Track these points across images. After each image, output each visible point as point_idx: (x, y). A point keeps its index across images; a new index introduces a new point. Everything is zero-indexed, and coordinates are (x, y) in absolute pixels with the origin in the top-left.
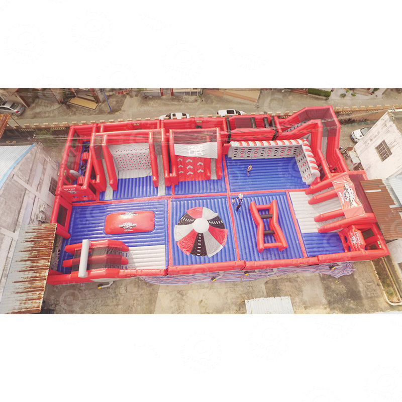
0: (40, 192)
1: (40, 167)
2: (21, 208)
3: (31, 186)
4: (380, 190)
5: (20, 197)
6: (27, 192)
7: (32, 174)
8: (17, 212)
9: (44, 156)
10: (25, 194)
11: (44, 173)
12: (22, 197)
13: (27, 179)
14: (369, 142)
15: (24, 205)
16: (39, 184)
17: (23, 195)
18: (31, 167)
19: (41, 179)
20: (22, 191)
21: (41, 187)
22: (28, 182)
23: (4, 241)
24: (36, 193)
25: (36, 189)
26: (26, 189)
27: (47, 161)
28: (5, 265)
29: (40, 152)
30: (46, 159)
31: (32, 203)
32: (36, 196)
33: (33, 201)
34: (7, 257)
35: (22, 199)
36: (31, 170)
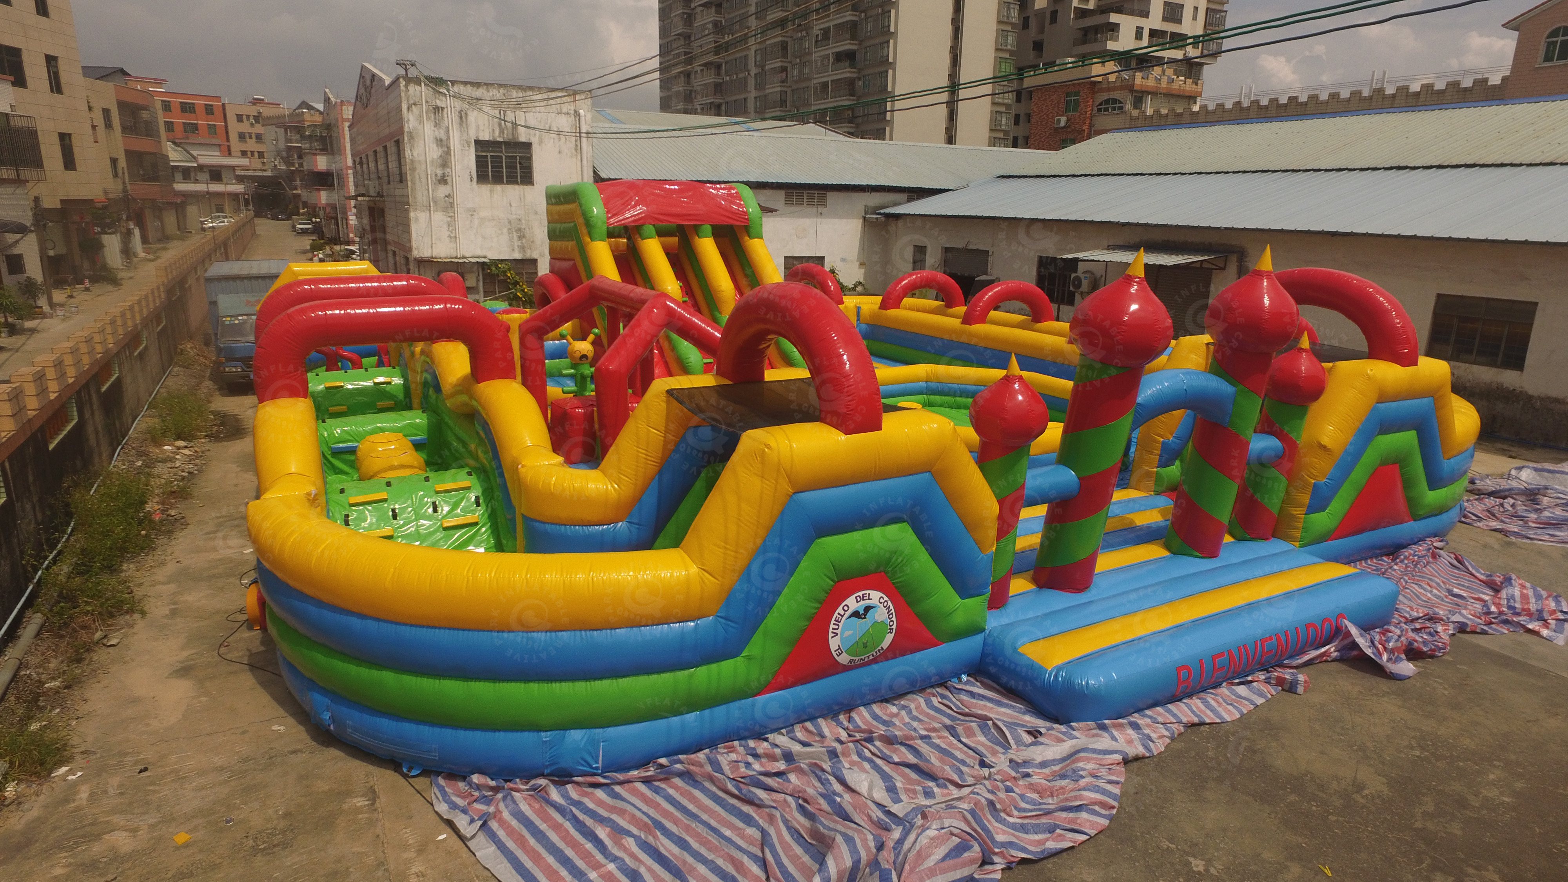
14: (443, 191)
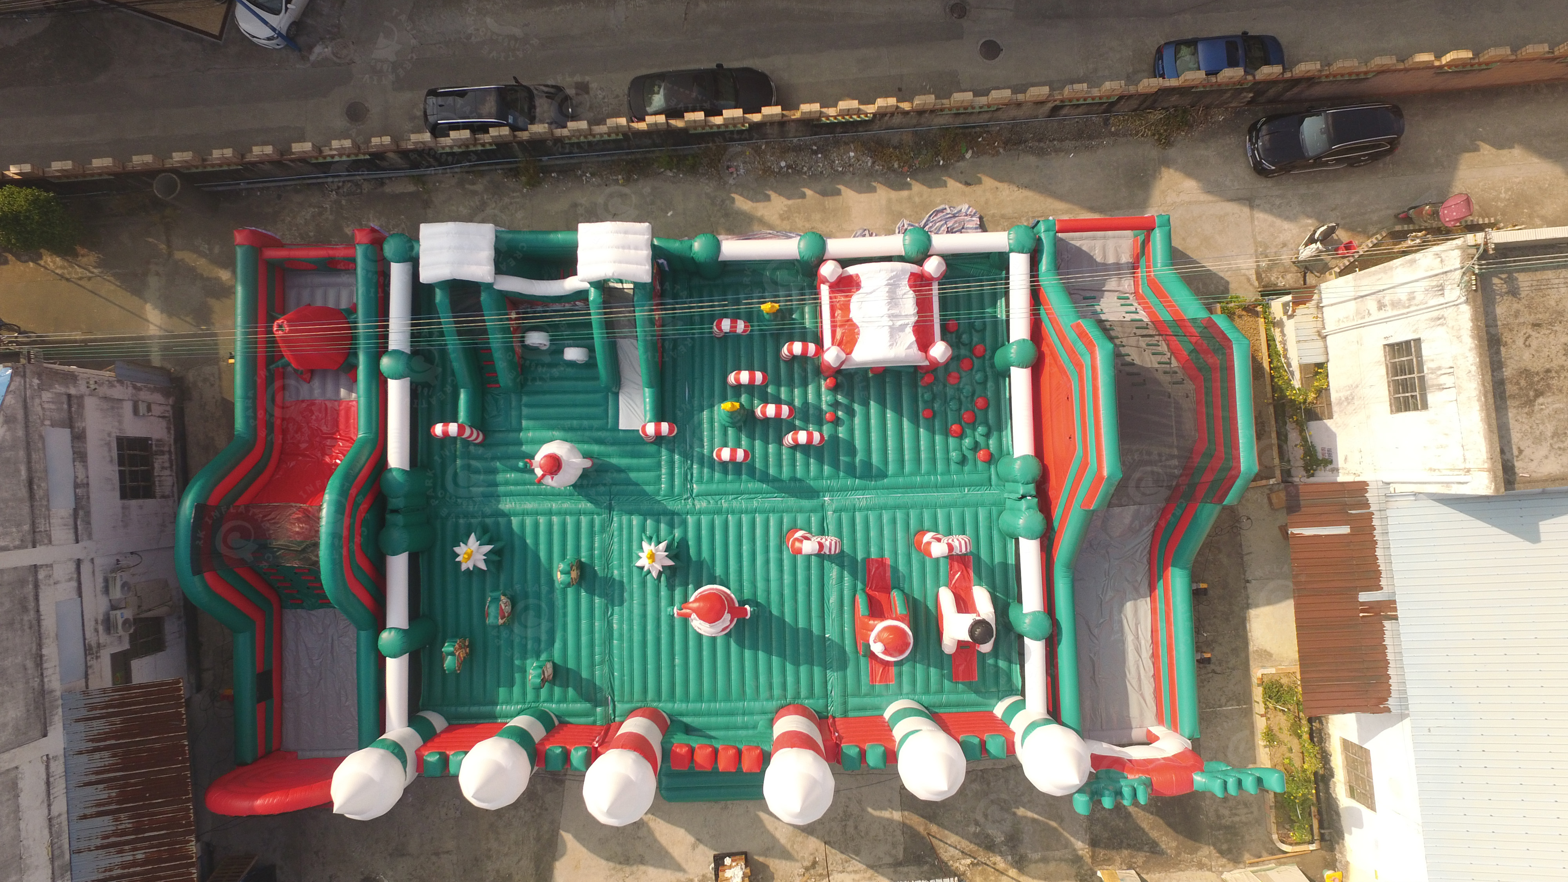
0: (90, 536)
1: (57, 443)
2: (40, 646)
3: (50, 542)
4: (1345, 530)
5: (25, 609)
6: (41, 575)
7: (39, 493)
8: (30, 664)
9: (62, 390)
10: (36, 586)
11: (80, 456)
12: (31, 605)
13: (26, 527)
15: (49, 623)
16: (76, 510)
17: (31, 598)
18: (24, 476)
19: (76, 486)
20: (22, 582)
21: (88, 514)
22: (33, 538)
23: (21, 784)
24: (78, 551)
25: (72, 536)
26: (35, 568)
27: (81, 397)
28: (52, 844)
29: (41, 388)
30: (73, 391)
31: (74, 595)
32: (79, 562)
33: (74, 584)
34: (50, 820)
35: (32, 613)
36: (30, 483)
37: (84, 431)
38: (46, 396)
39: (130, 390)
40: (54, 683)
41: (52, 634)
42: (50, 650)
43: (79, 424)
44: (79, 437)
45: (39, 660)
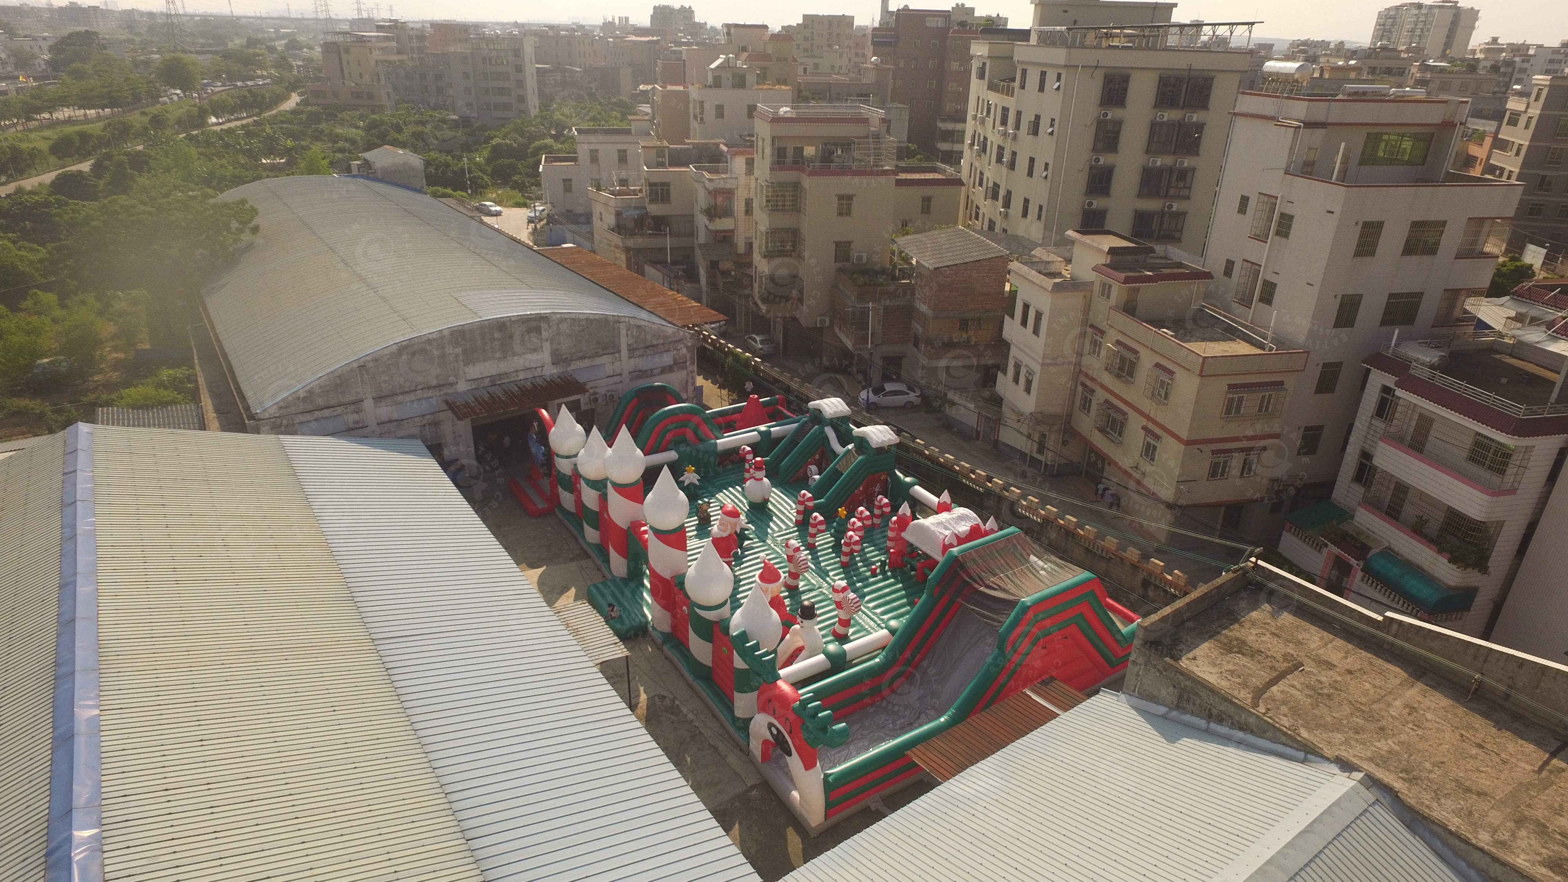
0: (631, 380)
1: (667, 359)
2: (589, 358)
3: (630, 358)
5: (603, 349)
6: (617, 355)
7: (648, 352)
8: (581, 354)
9: (688, 358)
10: (612, 353)
11: (663, 371)
12: (605, 352)
13: (635, 346)
15: (598, 361)
16: (640, 370)
17: (608, 351)
18: (655, 343)
19: (651, 370)
20: (614, 347)
21: (639, 376)
22: (631, 350)
23: (535, 354)
24: (626, 374)
25: (631, 370)
26: (619, 352)
27: (686, 368)
28: (506, 374)
29: (687, 347)
30: (688, 363)
31: (607, 374)
32: (620, 375)
33: (612, 374)
34: (517, 371)
35: (601, 353)
36: (652, 346)
37: (673, 371)
38: (684, 350)
39: (692, 396)
40: (574, 366)
41: (593, 364)
42: (587, 363)
43: (675, 368)
44: (669, 369)
45: (583, 358)
